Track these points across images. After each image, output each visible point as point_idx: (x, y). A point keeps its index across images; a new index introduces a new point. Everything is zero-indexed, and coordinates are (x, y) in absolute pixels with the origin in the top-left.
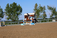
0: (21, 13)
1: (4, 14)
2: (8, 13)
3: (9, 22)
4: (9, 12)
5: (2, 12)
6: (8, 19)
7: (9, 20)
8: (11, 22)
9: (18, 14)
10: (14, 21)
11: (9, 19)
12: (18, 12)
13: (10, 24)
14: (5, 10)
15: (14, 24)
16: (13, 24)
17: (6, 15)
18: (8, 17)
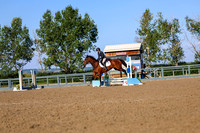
0: (93, 44)
1: (33, 46)
2: (46, 44)
3: (49, 74)
4: (51, 40)
5: (28, 39)
6: (48, 64)
7: (53, 67)
8: (58, 76)
9: (81, 48)
10: (69, 71)
11: (49, 66)
12: (84, 40)
13: (55, 81)
14: (38, 32)
15: (69, 81)
16: (63, 81)
17: (42, 52)
18: (47, 57)
